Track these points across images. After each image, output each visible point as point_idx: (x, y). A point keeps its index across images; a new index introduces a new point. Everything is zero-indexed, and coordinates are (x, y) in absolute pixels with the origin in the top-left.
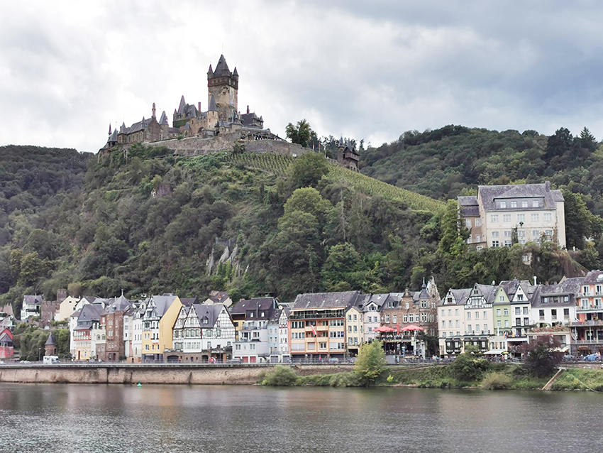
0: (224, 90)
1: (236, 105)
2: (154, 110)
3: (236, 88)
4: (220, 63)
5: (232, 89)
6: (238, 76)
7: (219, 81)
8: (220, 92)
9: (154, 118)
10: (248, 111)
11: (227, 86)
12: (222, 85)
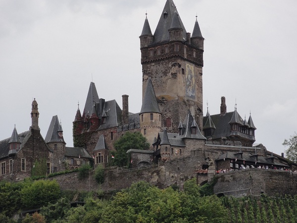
0: (174, 70)
1: (200, 98)
2: (35, 114)
3: (199, 63)
4: (165, 15)
5: (189, 67)
6: (202, 39)
7: (163, 51)
8: (165, 73)
9: (35, 131)
10: (223, 107)
11: (179, 61)
12: (169, 58)
